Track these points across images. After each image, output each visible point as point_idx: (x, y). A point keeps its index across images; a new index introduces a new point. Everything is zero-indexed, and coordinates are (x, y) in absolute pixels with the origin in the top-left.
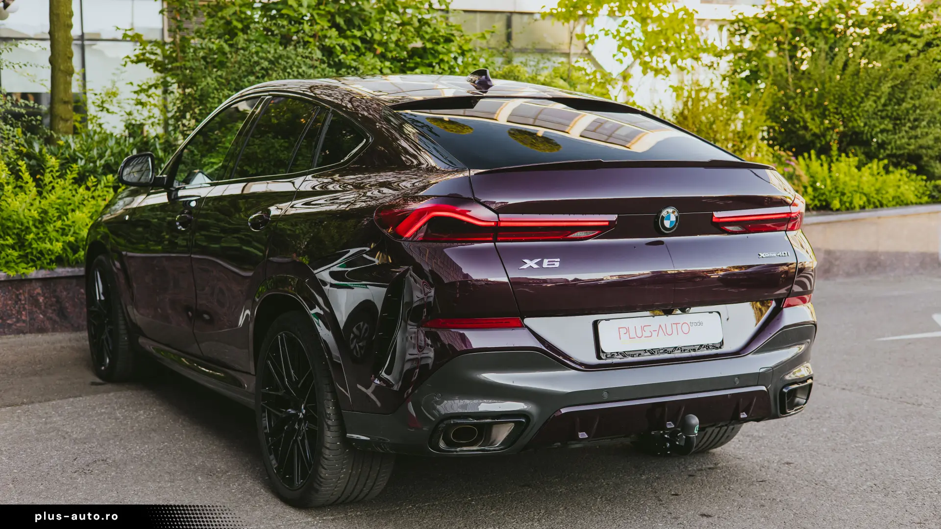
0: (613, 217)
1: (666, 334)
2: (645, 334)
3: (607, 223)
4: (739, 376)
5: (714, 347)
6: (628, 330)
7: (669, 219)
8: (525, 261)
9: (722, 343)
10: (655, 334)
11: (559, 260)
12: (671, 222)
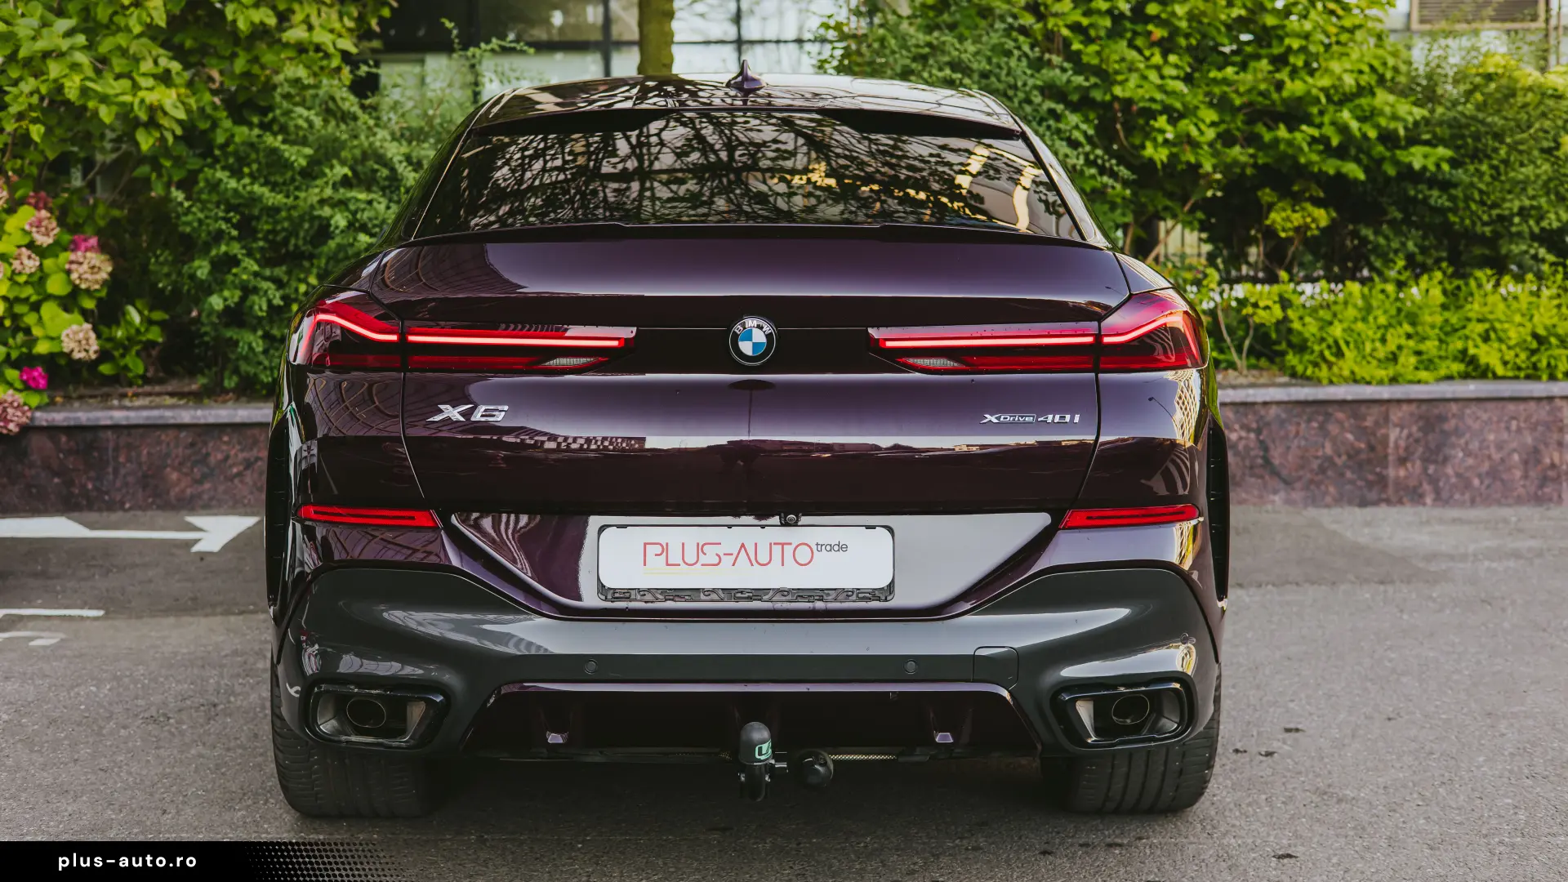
0: (629, 332)
1: (754, 561)
2: (703, 559)
3: (615, 343)
4: (917, 659)
5: (874, 594)
6: (665, 549)
7: (750, 339)
8: (442, 407)
9: (891, 587)
10: (729, 560)
11: (506, 408)
12: (755, 345)
